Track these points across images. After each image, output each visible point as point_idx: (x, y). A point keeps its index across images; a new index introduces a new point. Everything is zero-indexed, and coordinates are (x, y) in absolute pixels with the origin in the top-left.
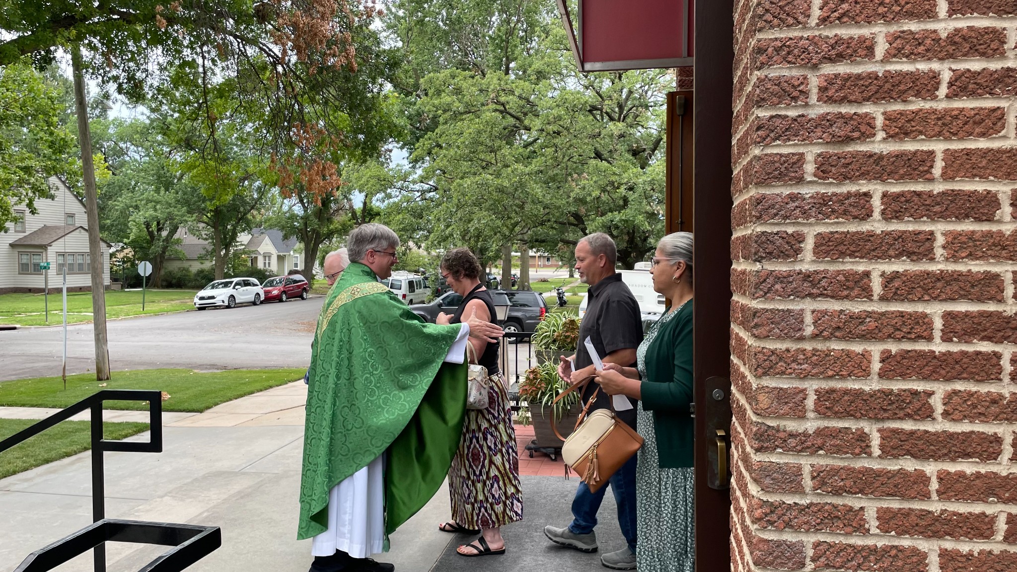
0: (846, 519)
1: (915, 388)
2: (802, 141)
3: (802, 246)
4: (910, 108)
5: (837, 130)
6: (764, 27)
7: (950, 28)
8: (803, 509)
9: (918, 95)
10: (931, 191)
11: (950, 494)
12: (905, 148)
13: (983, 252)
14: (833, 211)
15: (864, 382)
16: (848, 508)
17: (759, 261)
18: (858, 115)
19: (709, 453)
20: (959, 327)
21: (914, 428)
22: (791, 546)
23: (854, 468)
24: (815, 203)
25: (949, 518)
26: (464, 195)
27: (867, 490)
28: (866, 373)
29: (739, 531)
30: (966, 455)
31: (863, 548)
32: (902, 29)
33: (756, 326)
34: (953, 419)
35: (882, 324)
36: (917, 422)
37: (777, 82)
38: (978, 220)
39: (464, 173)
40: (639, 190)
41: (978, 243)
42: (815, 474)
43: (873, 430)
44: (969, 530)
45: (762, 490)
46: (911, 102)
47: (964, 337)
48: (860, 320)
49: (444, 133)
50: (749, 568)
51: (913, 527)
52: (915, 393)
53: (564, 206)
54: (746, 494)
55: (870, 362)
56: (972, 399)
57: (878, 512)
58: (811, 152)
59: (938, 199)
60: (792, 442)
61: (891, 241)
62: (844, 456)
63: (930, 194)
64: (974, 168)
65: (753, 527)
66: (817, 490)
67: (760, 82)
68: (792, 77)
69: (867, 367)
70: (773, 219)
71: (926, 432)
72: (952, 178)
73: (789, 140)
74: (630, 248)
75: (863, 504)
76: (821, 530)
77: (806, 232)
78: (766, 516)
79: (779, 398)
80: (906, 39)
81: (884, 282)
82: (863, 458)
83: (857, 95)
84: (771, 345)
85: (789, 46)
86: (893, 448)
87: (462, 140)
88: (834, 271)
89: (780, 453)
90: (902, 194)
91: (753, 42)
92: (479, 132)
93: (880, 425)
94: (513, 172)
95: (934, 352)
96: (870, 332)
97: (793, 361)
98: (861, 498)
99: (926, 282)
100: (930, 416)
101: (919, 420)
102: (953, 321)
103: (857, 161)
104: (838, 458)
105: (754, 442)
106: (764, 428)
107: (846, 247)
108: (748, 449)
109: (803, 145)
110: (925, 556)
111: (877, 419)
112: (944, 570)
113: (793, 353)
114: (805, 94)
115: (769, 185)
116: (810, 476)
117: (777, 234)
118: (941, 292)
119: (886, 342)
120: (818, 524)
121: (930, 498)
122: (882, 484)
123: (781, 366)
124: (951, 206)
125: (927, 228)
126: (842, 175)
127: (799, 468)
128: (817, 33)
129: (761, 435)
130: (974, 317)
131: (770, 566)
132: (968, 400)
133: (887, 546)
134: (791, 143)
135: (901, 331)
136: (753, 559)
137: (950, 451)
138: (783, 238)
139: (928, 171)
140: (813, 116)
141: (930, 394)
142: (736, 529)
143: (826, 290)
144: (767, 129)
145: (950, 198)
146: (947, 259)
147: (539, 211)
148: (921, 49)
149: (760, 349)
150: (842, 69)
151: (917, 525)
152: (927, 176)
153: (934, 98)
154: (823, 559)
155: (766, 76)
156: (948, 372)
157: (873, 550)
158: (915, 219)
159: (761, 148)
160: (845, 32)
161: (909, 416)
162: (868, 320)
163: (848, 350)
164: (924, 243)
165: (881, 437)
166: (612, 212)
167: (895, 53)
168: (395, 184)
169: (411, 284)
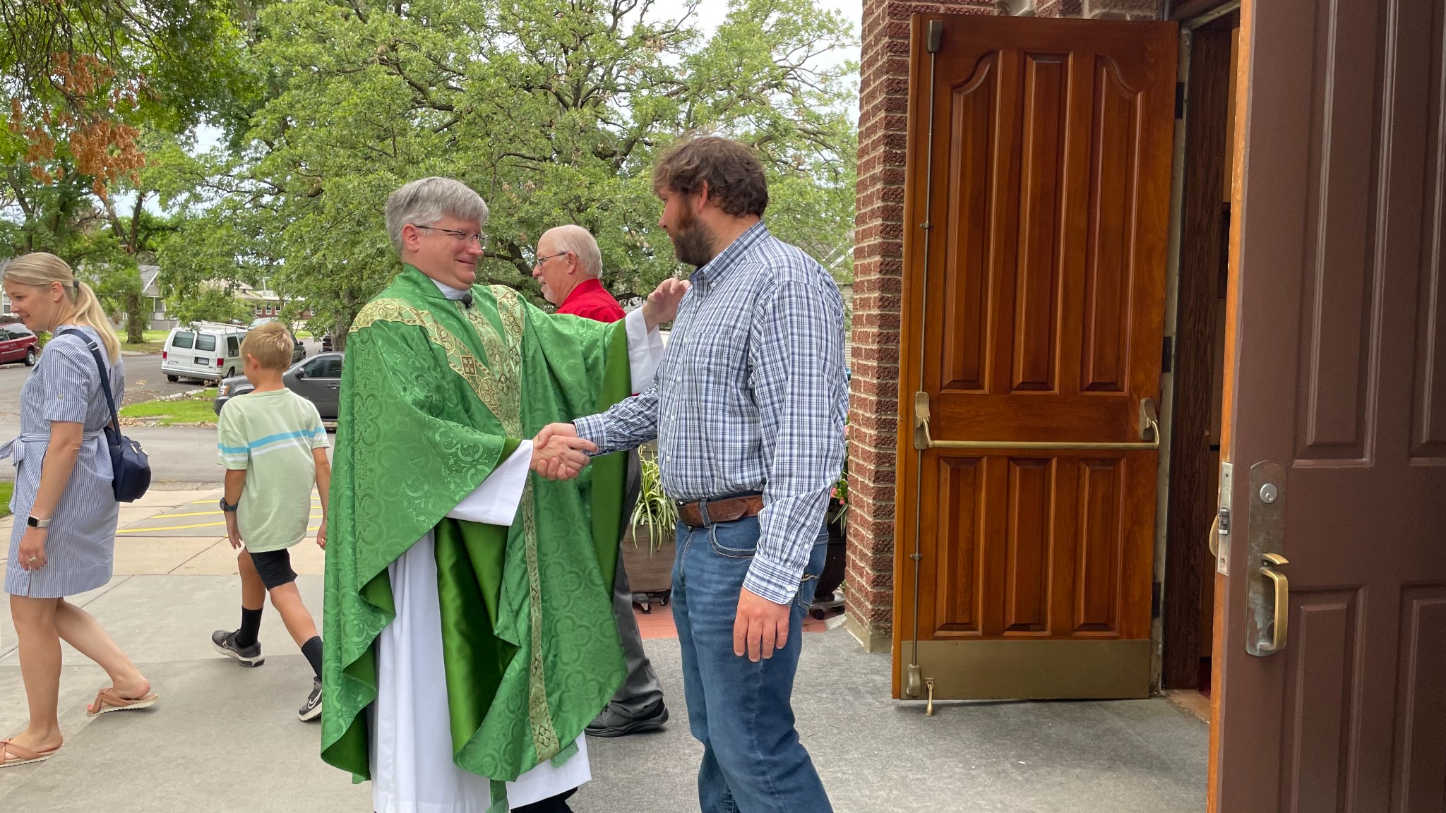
40: (617, 210)
168: (207, 178)
169: (232, 343)
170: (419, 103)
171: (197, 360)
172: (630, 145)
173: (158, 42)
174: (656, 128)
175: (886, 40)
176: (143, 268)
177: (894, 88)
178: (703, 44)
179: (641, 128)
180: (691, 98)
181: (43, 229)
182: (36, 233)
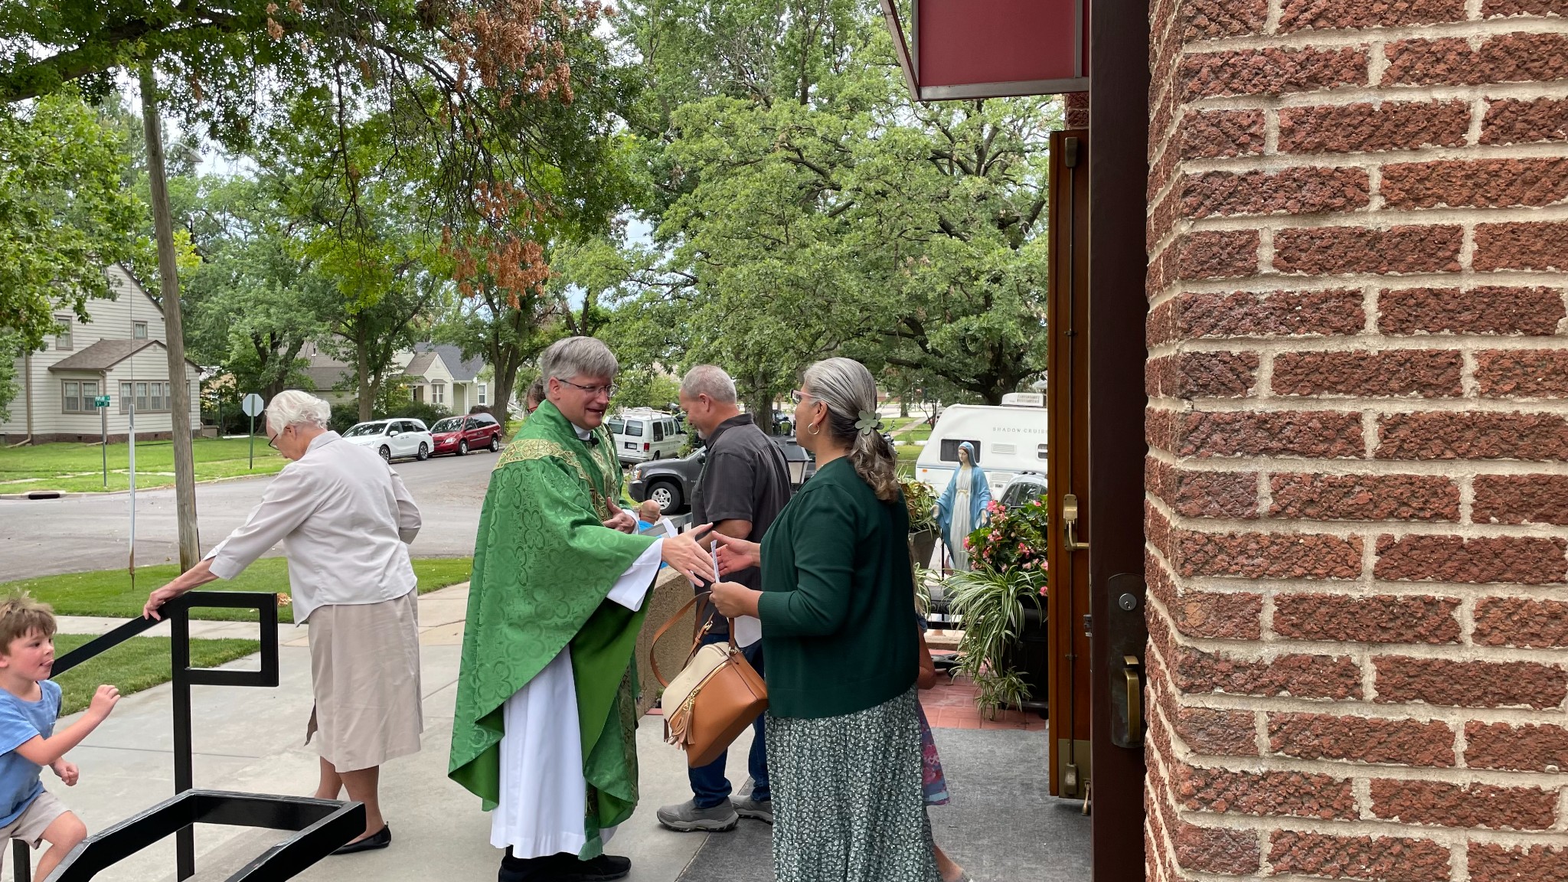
0: (1323, 797)
1: (1431, 594)
2: (1254, 212)
3: (1255, 374)
4: (1423, 161)
5: (1309, 195)
6: (1196, 36)
7: (1485, 34)
8: (1256, 782)
9: (1435, 139)
10: (1457, 289)
11: (1486, 759)
12: (1416, 223)
13: (1538, 384)
14: (1303, 321)
15: (1351, 584)
16: (1325, 781)
17: (1188, 399)
18: (1342, 172)
19: (1114, 692)
20: (1499, 501)
21: (1429, 656)
22: (1236, 837)
23: (1336, 719)
24: (1274, 308)
25: (1483, 795)
26: (738, 291)
27: (1355, 753)
28: (1354, 572)
29: (1158, 813)
30: (1510, 698)
31: (1350, 841)
32: (1410, 38)
33: (1183, 498)
34: (1491, 643)
35: (1379, 495)
36: (1433, 648)
37: (1216, 120)
38: (1530, 334)
39: (739, 257)
40: (1009, 281)
41: (1530, 370)
42: (1275, 728)
43: (1365, 661)
44: (1515, 815)
45: (1193, 751)
46: (1425, 151)
47: (1507, 516)
48: (1345, 490)
49: (707, 195)
50: (1172, 871)
51: (1428, 809)
52: (1431, 603)
53: (893, 306)
54: (1168, 758)
55: (1360, 555)
56: (1520, 611)
57: (1372, 786)
58: (1269, 228)
59: (1468, 302)
60: (1239, 678)
61: (1393, 367)
62: (1320, 700)
63: (1454, 294)
64: (1523, 253)
65: (1178, 809)
66: (1277, 751)
67: (1188, 122)
68: (1239, 114)
69: (1355, 562)
70: (1209, 332)
71: (1449, 663)
72: (1490, 269)
73: (1234, 210)
74: (996, 371)
75: (1350, 773)
76: (1285, 813)
77: (1260, 352)
78: (1198, 791)
79: (1218, 610)
80: (1417, 52)
81: (1382, 431)
82: (1350, 702)
83: (1340, 140)
84: (1206, 528)
85: (1234, 66)
86: (1397, 688)
87: (734, 205)
88: (1304, 413)
89: (1221, 694)
90: (1411, 294)
91: (1178, 59)
93: (1376, 652)
95: (1461, 539)
96: (1361, 508)
97: (1241, 553)
98: (1347, 764)
99: (1448, 430)
100: (1454, 638)
101: (1436, 644)
102: (1491, 492)
103: (1341, 243)
104: (1312, 702)
105: (1180, 677)
106: (1195, 656)
107: (1322, 377)
108: (1171, 688)
109: (1257, 218)
110: (1446, 854)
111: (1371, 643)
112: (1476, 877)
113: (1240, 540)
114: (1259, 138)
115: (1202, 281)
116: (1266, 731)
117: (1214, 356)
118: (1472, 445)
119: (1386, 524)
120: (1280, 804)
121: (1454, 765)
122: (1379, 743)
123: (1223, 560)
124: (1487, 312)
125: (1450, 346)
126: (1316, 264)
127: (1250, 718)
128: (1277, 45)
129: (1191, 667)
130: (1524, 485)
131: (1204, 867)
132: (1513, 613)
133: (1387, 839)
134: (1237, 215)
135: (1410, 506)
136: (1178, 857)
137: (1485, 693)
138: (1225, 363)
139: (1452, 259)
140: (1272, 174)
141: (1454, 604)
142: (1154, 811)
143: (1291, 442)
144: (1199, 194)
145: (1486, 300)
146: (1481, 395)
147: (854, 314)
148: (1440, 68)
149: (1188, 534)
150: (1318, 100)
151: (1434, 806)
152: (1450, 266)
153: (1462, 144)
154: (1286, 859)
155: (1199, 112)
156: (1482, 570)
157: (1365, 845)
158: (1431, 332)
159: (1191, 223)
160: (1321, 43)
161: (1421, 638)
162: (1357, 489)
163: (1326, 537)
164: (1445, 369)
165: (1378, 671)
166: (967, 316)
167: (1399, 75)
169: (657, 428)
171: (627, 445)
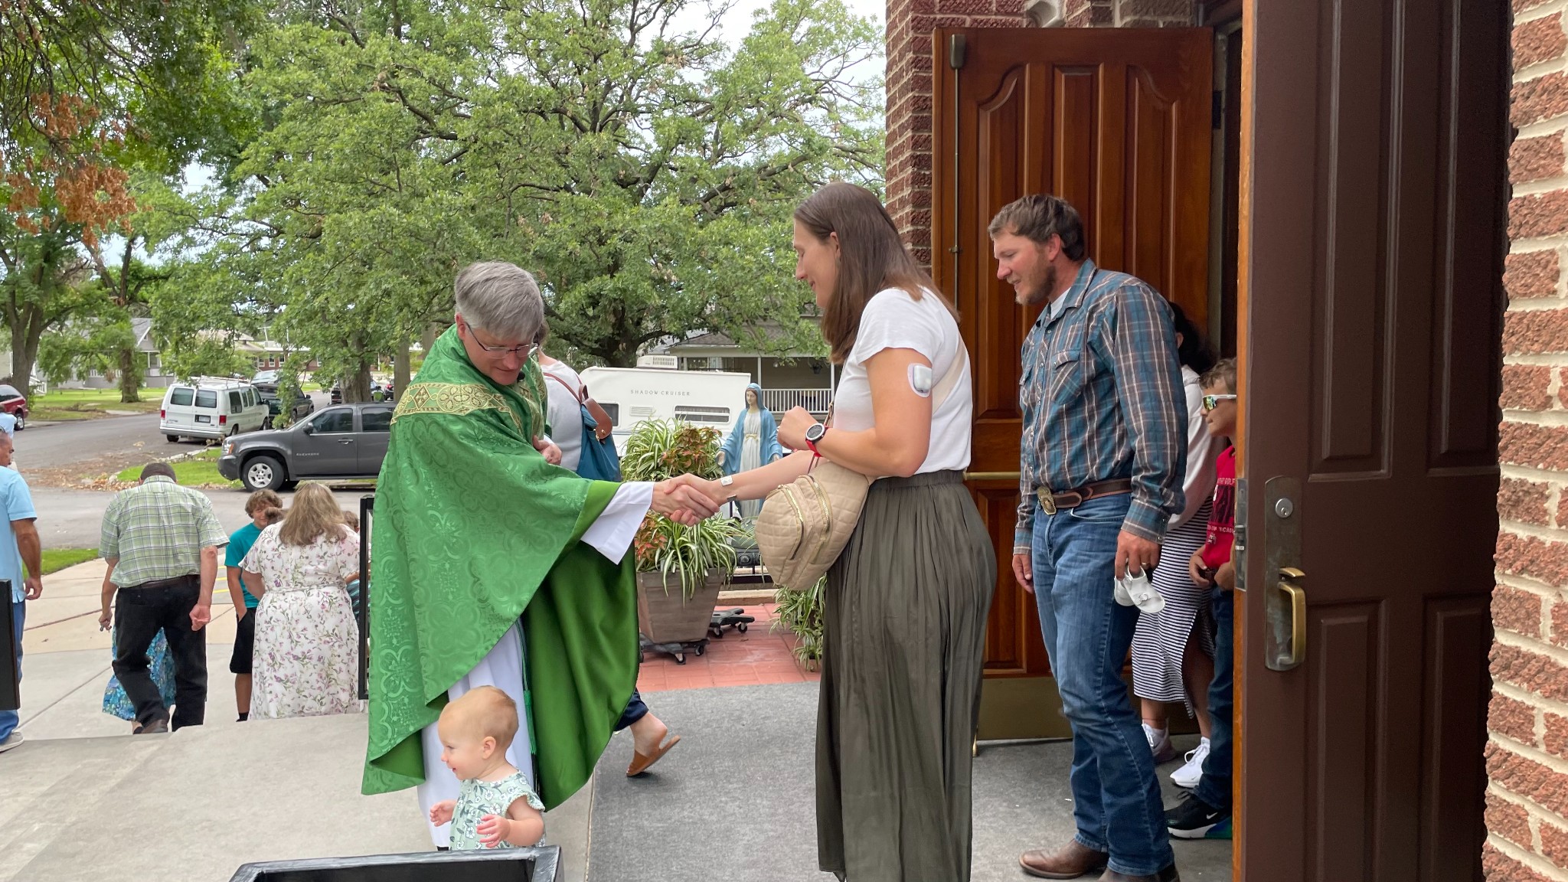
26: (347, 240)
40: (641, 241)
74: (618, 335)
92: (369, 133)
94: (433, 204)
168: (201, 221)
169: (234, 398)
170: (424, 132)
171: (197, 418)
172: (654, 171)
173: (145, 78)
174: (681, 151)
175: (910, 55)
176: (135, 320)
177: (920, 105)
178: (730, 59)
179: (664, 152)
180: (718, 118)
181: (26, 282)
182: (19, 287)
